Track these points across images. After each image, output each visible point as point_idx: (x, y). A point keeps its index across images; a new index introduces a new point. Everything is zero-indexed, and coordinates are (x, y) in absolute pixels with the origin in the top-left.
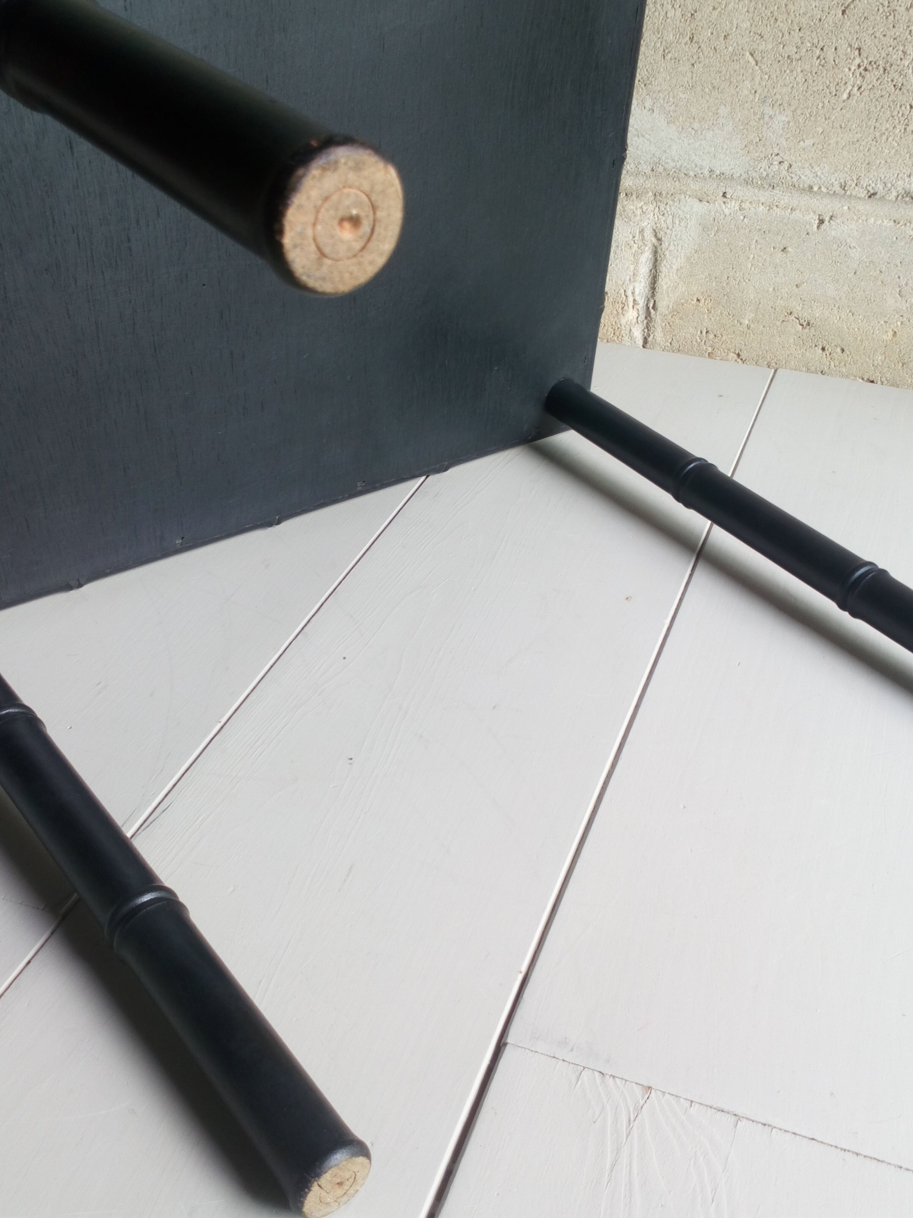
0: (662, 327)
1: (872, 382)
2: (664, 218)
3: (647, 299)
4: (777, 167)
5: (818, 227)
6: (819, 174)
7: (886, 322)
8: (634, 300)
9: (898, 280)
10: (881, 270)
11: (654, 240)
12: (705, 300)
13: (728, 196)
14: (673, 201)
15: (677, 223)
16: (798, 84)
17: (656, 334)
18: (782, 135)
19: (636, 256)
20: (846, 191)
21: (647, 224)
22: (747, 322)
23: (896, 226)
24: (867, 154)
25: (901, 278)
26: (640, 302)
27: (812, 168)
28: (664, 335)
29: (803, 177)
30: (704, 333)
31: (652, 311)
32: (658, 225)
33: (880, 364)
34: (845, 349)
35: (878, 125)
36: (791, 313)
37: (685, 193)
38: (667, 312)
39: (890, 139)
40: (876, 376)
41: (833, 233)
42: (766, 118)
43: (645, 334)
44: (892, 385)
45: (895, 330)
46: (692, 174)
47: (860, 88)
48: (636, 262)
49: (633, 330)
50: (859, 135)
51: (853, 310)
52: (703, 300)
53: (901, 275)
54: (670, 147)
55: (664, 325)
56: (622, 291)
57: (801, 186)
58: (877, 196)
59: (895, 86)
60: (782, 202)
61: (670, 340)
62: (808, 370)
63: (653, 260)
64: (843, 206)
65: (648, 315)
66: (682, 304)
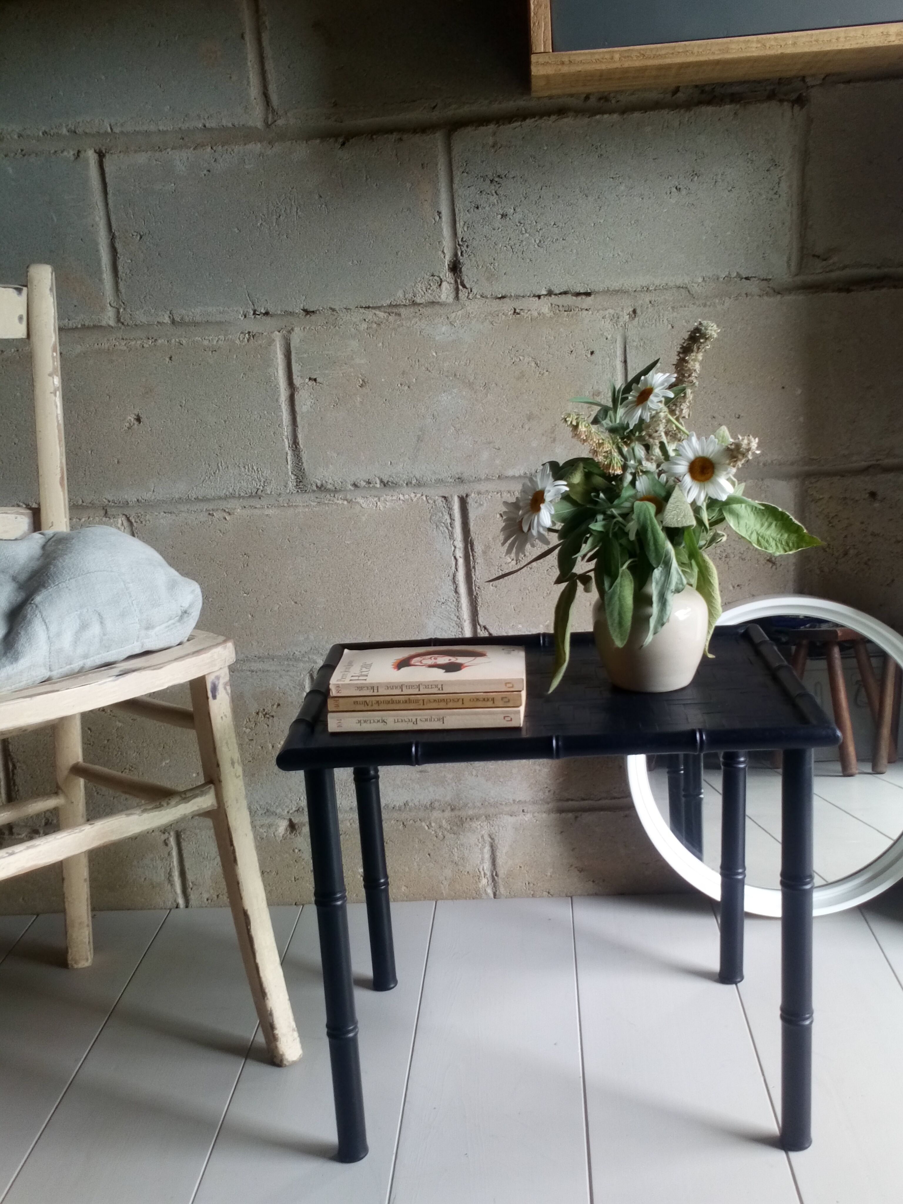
0: (502, 885)
2: (493, 828)
3: (491, 871)
5: (577, 819)
6: (571, 793)
7: (622, 862)
8: (484, 873)
11: (490, 840)
13: (525, 811)
14: (497, 818)
15: (501, 828)
17: (500, 889)
19: (482, 849)
21: (485, 832)
24: (593, 781)
26: (487, 874)
27: (567, 791)
28: (505, 889)
30: (527, 884)
31: (496, 877)
32: (491, 832)
33: (626, 883)
34: (606, 879)
36: (573, 865)
38: (504, 876)
40: (626, 891)
42: (537, 771)
43: (494, 891)
46: (504, 803)
48: (482, 853)
49: (487, 889)
51: (604, 858)
52: (523, 867)
54: (490, 792)
56: (477, 869)
61: (509, 892)
62: (588, 894)
63: (491, 851)
65: (493, 880)
66: (512, 871)
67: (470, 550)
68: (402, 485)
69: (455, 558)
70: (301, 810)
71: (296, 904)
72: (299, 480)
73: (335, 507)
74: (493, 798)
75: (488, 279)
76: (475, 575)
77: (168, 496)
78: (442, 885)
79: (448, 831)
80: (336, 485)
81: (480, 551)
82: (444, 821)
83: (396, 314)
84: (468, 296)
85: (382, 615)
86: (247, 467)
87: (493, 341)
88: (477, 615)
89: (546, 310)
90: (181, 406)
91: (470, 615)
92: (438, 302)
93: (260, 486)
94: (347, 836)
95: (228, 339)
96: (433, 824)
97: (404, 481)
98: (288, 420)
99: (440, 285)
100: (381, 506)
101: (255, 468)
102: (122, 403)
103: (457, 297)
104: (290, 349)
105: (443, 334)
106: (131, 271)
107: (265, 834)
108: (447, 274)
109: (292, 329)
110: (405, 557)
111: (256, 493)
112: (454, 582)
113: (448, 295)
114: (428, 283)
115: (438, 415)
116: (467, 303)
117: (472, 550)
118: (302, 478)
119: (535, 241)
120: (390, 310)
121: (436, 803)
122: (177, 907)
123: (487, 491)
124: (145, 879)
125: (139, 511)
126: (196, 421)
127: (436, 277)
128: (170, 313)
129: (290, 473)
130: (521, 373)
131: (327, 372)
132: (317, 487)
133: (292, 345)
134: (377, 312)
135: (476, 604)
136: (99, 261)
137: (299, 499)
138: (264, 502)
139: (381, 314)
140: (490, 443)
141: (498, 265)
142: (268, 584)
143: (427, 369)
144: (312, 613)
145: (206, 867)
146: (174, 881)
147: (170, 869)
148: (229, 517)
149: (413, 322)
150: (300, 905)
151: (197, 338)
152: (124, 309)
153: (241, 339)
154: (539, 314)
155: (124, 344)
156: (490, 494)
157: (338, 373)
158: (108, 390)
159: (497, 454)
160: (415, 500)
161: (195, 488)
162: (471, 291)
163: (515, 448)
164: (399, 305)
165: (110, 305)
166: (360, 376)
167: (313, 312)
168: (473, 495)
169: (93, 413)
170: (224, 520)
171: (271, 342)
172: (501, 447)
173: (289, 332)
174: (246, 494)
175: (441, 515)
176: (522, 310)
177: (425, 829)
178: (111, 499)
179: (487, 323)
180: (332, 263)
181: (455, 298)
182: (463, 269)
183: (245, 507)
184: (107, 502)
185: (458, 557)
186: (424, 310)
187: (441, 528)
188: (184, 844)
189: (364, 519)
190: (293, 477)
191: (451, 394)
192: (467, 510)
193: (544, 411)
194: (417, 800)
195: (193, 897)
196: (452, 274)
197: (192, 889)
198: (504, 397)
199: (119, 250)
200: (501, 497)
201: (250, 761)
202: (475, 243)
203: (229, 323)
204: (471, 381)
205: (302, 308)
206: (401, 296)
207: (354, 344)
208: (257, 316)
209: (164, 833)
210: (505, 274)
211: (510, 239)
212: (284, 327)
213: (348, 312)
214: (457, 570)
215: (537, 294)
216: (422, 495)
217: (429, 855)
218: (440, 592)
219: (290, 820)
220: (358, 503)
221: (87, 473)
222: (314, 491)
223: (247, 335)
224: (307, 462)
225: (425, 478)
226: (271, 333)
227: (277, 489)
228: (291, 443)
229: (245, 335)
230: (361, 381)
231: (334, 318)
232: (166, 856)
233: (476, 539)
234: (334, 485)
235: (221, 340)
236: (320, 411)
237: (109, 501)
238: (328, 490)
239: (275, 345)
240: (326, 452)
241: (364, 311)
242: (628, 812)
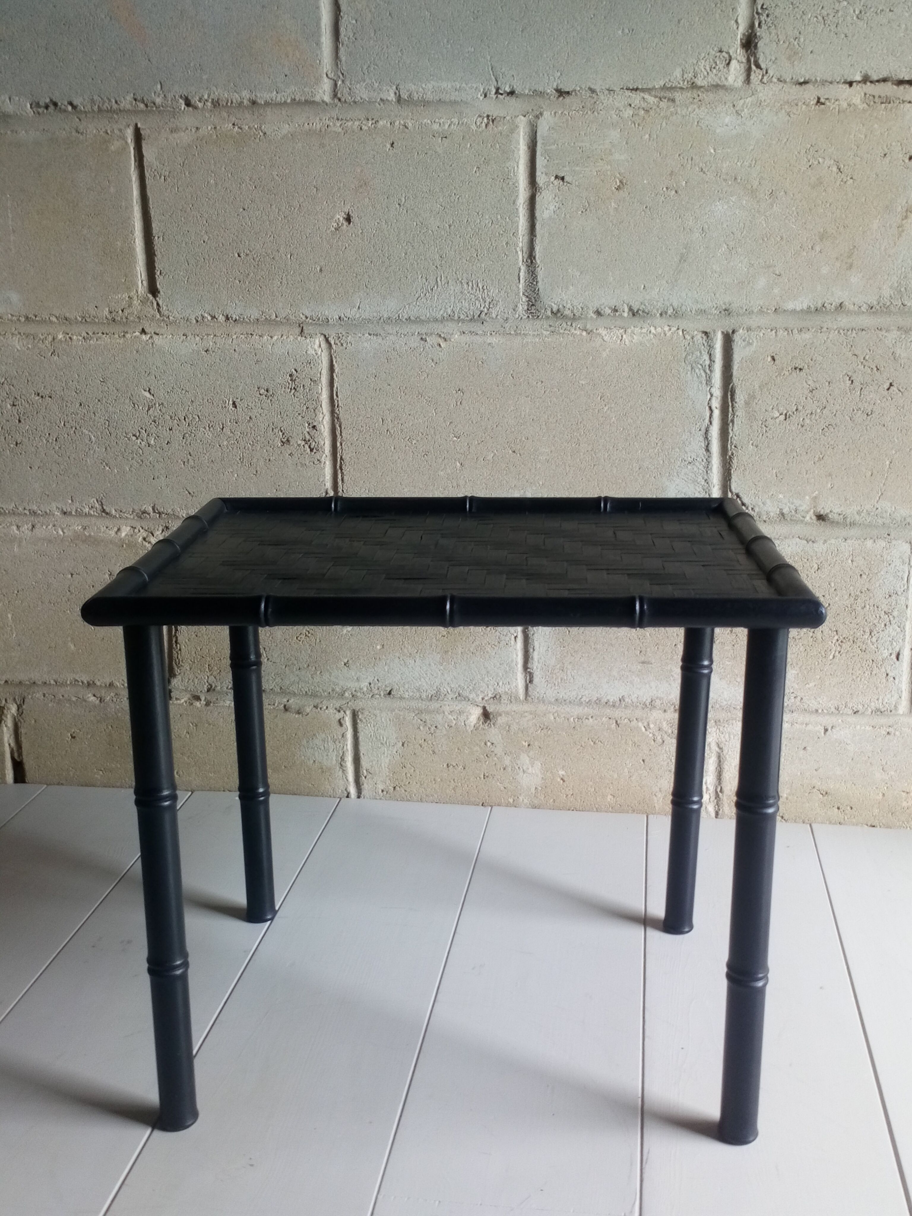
1: (874, 826)
2: (723, 735)
3: (715, 786)
4: (793, 700)
5: (825, 733)
6: (821, 702)
7: (877, 788)
8: (707, 788)
9: (880, 761)
10: (869, 756)
11: (717, 749)
14: (728, 724)
15: (732, 737)
16: (801, 652)
17: (724, 808)
18: (794, 682)
19: (706, 760)
20: (839, 712)
21: (712, 740)
22: (785, 795)
23: (873, 729)
24: (850, 689)
25: (882, 760)
26: (710, 789)
27: (816, 699)
28: (730, 808)
29: (811, 705)
31: (720, 794)
32: (720, 740)
33: (877, 814)
34: (853, 807)
35: (854, 672)
36: (814, 787)
37: (735, 719)
38: (730, 794)
39: (863, 679)
40: (876, 823)
41: (835, 737)
43: (716, 809)
44: (887, 827)
45: (883, 792)
47: (839, 652)
48: (707, 764)
49: (708, 807)
50: (843, 679)
51: (854, 782)
53: (882, 758)
54: (723, 692)
55: (729, 802)
57: (810, 710)
58: (860, 712)
59: (861, 650)
60: (799, 720)
62: (830, 823)
63: (718, 761)
64: (838, 720)
65: (717, 796)
67: (729, 400)
68: (655, 315)
69: (710, 408)
70: (498, 697)
71: (482, 805)
72: (531, 303)
73: (571, 338)
74: (726, 700)
75: (789, 58)
76: (732, 430)
77: (375, 314)
78: (655, 798)
79: (669, 736)
80: (575, 311)
81: (742, 402)
82: (664, 723)
83: (669, 99)
84: (762, 78)
85: (615, 472)
86: (470, 284)
87: (787, 137)
88: (730, 480)
89: (857, 100)
90: (399, 204)
91: (720, 479)
92: (724, 86)
93: (484, 308)
94: (549, 732)
95: (463, 123)
96: (652, 726)
97: (658, 310)
98: (524, 229)
99: (728, 64)
100: (626, 340)
101: (480, 286)
102: (331, 198)
103: (748, 80)
104: (536, 138)
105: (727, 125)
106: (354, 34)
107: (454, 722)
108: (738, 51)
109: (541, 114)
110: (650, 405)
111: (479, 316)
112: (706, 438)
113: (736, 77)
114: (714, 60)
115: (709, 228)
116: (760, 88)
117: (733, 399)
118: (536, 301)
119: (854, 11)
120: (662, 94)
121: (658, 701)
122: (348, 797)
123: (759, 327)
124: (314, 761)
125: (340, 330)
126: (415, 224)
127: (724, 54)
128: (397, 89)
129: (521, 294)
130: (818, 179)
131: (578, 168)
132: (552, 312)
133: (538, 134)
134: (646, 96)
135: (731, 466)
136: (319, 20)
137: (529, 326)
138: (487, 327)
139: (651, 99)
140: (769, 267)
141: (805, 40)
142: (484, 428)
143: (702, 169)
144: (532, 465)
145: (384, 753)
146: (346, 767)
147: (343, 752)
148: (445, 343)
149: (690, 109)
150: (488, 806)
151: (425, 120)
152: (343, 81)
153: (478, 124)
154: (849, 105)
155: (339, 125)
156: (763, 331)
157: (591, 171)
158: (316, 181)
159: (776, 281)
160: (669, 334)
161: (407, 307)
162: (767, 73)
163: (800, 274)
164: (676, 87)
165: (327, 75)
166: (618, 175)
167: (568, 93)
168: (741, 331)
169: (297, 209)
170: (438, 347)
171: (514, 129)
172: (782, 273)
173: (537, 117)
174: (467, 316)
175: (699, 354)
176: (827, 99)
177: (641, 730)
178: (309, 316)
179: (782, 114)
180: (598, 32)
181: (745, 81)
182: (759, 45)
183: (464, 333)
184: (304, 318)
185: (713, 408)
186: (704, 95)
187: (697, 371)
188: (360, 725)
189: (604, 355)
190: (524, 299)
191: (728, 202)
192: (732, 349)
193: (841, 229)
194: (636, 695)
195: (366, 787)
196: (744, 51)
197: (365, 777)
198: (794, 208)
199: (343, 8)
200: (776, 335)
201: (444, 636)
202: (778, 12)
203: (466, 103)
204: (755, 187)
205: (555, 87)
206: (678, 76)
207: (614, 135)
208: (499, 96)
209: (339, 711)
210: (811, 52)
211: (823, 8)
212: (531, 110)
213: (610, 93)
214: (711, 423)
215: (849, 80)
216: (678, 329)
217: (643, 761)
218: (687, 449)
219: (484, 708)
220: (599, 334)
221: (284, 281)
222: (548, 318)
223: (485, 119)
224: (543, 281)
225: (684, 308)
226: (515, 117)
227: (505, 313)
228: (526, 256)
229: (483, 119)
230: (618, 181)
231: (593, 101)
232: (340, 737)
233: (739, 386)
234: (572, 312)
235: (454, 125)
236: (565, 218)
237: (307, 318)
238: (564, 317)
239: (519, 134)
240: (567, 270)
241: (631, 94)
242: (891, 730)
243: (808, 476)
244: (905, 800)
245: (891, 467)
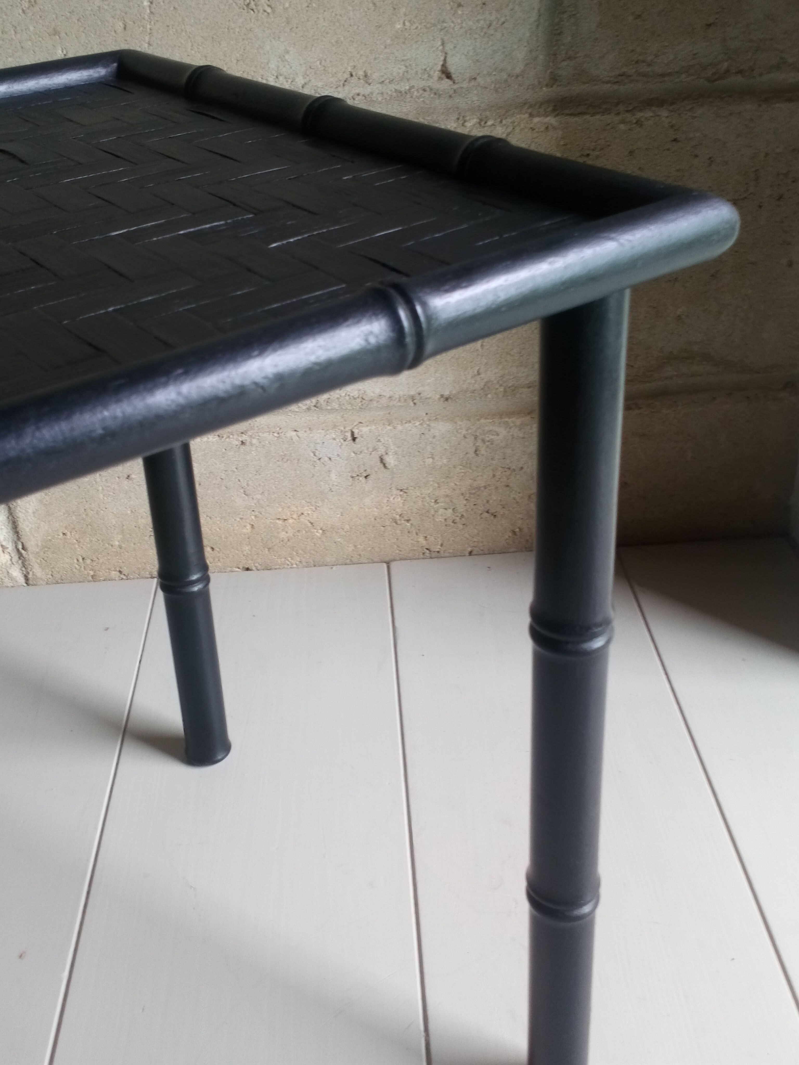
0: (38, 563)
1: (248, 569)
3: (14, 542)
7: (241, 519)
8: (2, 546)
9: (239, 483)
10: (222, 477)
12: (71, 533)
17: (34, 570)
22: (117, 543)
23: (221, 440)
25: (241, 481)
26: (8, 546)
28: (43, 569)
30: (81, 560)
31: (23, 552)
33: (249, 553)
34: (214, 547)
38: (37, 550)
40: (250, 564)
43: (25, 573)
44: (267, 569)
45: (252, 523)
49: (10, 572)
52: (69, 533)
53: (240, 478)
55: (39, 561)
61: (50, 573)
65: (20, 556)
66: (50, 540)
242: (244, 437)
243: (18, 36)
244: (283, 530)
245: (153, 10)
